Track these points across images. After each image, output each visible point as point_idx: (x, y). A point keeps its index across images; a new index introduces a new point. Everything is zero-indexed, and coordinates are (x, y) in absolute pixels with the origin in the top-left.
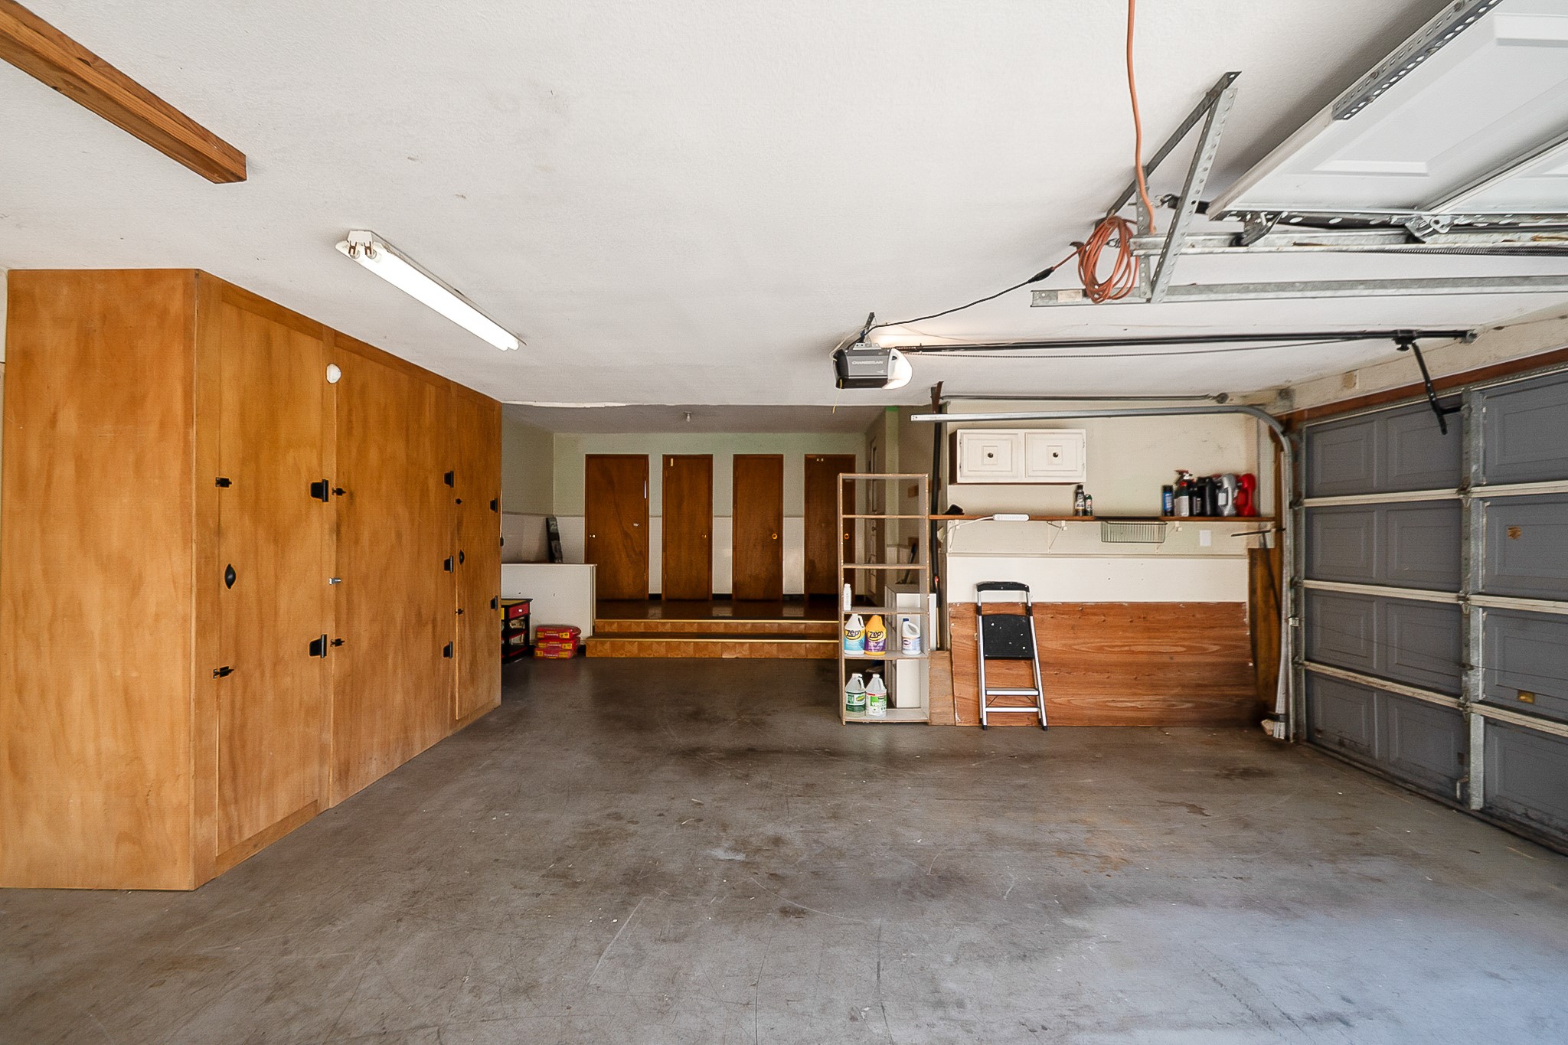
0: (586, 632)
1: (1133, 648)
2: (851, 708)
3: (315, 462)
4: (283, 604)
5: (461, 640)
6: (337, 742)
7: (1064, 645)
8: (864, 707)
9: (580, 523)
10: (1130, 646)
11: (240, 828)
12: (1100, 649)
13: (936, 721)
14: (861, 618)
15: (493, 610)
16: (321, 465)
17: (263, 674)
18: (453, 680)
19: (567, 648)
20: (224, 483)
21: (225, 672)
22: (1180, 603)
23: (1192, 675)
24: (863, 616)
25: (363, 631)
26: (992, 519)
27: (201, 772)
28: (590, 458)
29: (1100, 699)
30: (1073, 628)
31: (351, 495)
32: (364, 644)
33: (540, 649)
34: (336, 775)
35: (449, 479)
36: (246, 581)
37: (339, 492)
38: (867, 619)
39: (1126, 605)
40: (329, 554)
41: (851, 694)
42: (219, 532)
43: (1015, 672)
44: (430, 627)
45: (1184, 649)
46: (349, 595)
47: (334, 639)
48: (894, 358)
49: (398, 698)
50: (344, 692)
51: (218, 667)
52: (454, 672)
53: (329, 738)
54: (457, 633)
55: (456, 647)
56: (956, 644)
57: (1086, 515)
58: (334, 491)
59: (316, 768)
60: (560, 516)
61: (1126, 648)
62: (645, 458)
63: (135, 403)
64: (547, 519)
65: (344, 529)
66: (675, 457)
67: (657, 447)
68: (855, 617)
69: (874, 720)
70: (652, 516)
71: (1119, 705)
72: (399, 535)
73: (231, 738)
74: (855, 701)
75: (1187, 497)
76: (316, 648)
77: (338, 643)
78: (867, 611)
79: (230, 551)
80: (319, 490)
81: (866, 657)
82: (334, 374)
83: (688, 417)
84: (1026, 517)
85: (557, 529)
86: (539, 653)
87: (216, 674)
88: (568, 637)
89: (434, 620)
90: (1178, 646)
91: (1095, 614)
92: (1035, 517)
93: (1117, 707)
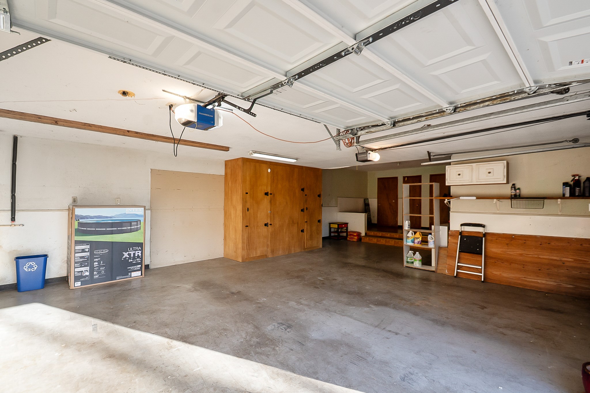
0: (363, 234)
1: (540, 256)
2: (408, 262)
3: (265, 188)
4: (259, 215)
5: (307, 229)
6: (271, 245)
7: (502, 251)
8: (413, 263)
9: (376, 201)
10: (539, 255)
11: (250, 255)
12: (521, 255)
13: (439, 271)
14: (413, 232)
15: (319, 223)
16: (267, 189)
17: (254, 228)
18: (304, 238)
19: (356, 238)
20: (247, 193)
21: (247, 226)
22: (573, 238)
23: (575, 272)
24: (414, 232)
25: (277, 223)
26: (459, 199)
27: (243, 243)
28: (379, 179)
29: (518, 276)
30: (507, 244)
31: (274, 195)
32: (278, 226)
33: (349, 238)
34: (271, 251)
35: (303, 190)
36: (251, 211)
37: (271, 194)
38: (415, 233)
39: (539, 237)
40: (269, 207)
41: (408, 257)
42: (246, 202)
43: (475, 259)
44: (296, 225)
45: (573, 260)
46: (274, 214)
47: (270, 223)
48: (369, 154)
49: (287, 239)
50: (272, 235)
51: (246, 225)
52: (305, 236)
53: (269, 243)
54: (305, 227)
55: (305, 230)
56: (450, 245)
57: (516, 197)
58: (270, 194)
59: (266, 248)
60: (370, 198)
61: (536, 256)
62: (396, 178)
63: (236, 180)
64: (365, 200)
65: (272, 202)
66: (407, 177)
67: (400, 174)
68: (411, 232)
69: (417, 267)
70: (399, 198)
71: (528, 280)
72: (287, 203)
73: (248, 238)
74: (409, 260)
75: (569, 188)
76: (266, 225)
77: (271, 224)
78: (415, 230)
79: (248, 205)
80: (267, 194)
81: (414, 246)
82: (269, 170)
83: (398, 164)
84: (475, 198)
85: (369, 202)
86: (348, 239)
87: (246, 226)
88: (356, 235)
89: (298, 223)
90: (568, 258)
91: (519, 239)
92: (479, 197)
93: (526, 280)
